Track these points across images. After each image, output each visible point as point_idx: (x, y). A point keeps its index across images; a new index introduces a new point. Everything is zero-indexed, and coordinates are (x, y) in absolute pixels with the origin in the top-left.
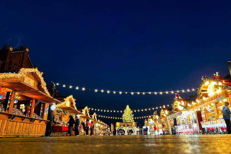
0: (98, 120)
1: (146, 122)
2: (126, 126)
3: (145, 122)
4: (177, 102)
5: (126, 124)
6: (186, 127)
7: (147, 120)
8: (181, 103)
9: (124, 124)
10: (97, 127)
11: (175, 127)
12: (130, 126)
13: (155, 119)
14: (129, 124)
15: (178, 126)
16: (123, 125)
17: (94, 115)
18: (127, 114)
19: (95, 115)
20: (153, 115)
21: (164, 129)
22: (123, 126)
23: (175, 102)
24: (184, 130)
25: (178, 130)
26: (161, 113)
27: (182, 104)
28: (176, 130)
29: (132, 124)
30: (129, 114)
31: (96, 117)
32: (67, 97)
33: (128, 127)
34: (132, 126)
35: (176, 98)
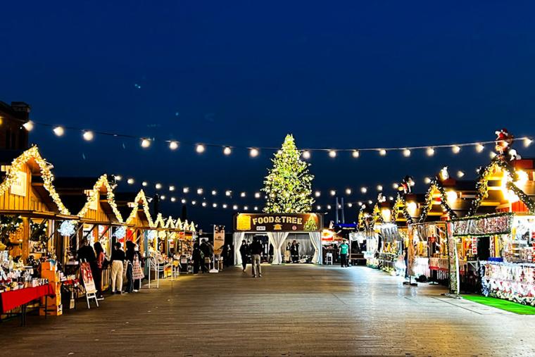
0: (154, 219)
1: (363, 216)
2: (278, 227)
3: (360, 216)
4: (498, 168)
5: (278, 220)
6: (523, 274)
7: (369, 210)
8: (515, 178)
9: (270, 220)
10: (152, 244)
11: (479, 264)
12: (295, 228)
13: (402, 211)
14: (289, 220)
15: (494, 266)
16: (263, 224)
17: (137, 199)
18: (287, 173)
19: (144, 198)
20: (395, 199)
21: (435, 260)
22: (264, 228)
23: (491, 169)
24: (513, 285)
25: (492, 281)
26: (430, 198)
27: (517, 184)
28: (484, 279)
29: (303, 222)
30: (295, 174)
31: (146, 209)
32: (14, 162)
33: (287, 233)
34: (302, 229)
35: (498, 153)
